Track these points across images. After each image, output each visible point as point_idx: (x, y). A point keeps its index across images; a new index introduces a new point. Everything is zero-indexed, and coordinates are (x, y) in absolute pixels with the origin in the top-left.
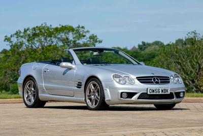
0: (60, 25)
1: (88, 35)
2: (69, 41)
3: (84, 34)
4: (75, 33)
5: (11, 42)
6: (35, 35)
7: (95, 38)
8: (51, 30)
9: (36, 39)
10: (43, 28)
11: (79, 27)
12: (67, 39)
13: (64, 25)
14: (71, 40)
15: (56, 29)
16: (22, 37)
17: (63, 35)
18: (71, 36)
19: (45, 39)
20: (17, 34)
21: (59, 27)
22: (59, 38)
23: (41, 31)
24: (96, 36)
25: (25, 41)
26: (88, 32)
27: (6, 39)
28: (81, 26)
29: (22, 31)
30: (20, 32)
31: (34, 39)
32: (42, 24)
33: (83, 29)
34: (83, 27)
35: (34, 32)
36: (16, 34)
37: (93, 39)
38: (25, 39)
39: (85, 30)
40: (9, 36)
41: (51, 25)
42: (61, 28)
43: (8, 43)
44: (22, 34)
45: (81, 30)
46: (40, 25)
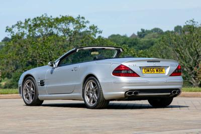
0: (60, 16)
2: (70, 31)
3: (84, 24)
5: (12, 32)
6: (36, 25)
7: (96, 29)
8: (51, 21)
9: (37, 30)
10: (44, 19)
11: (79, 18)
12: (68, 29)
13: (64, 16)
14: (72, 31)
15: (57, 20)
16: (23, 27)
17: (63, 25)
19: (46, 29)
20: (19, 25)
21: (60, 17)
22: (59, 29)
23: (42, 22)
24: (96, 27)
25: (26, 31)
26: (88, 22)
27: (7, 29)
28: (81, 17)
29: (24, 22)
30: (21, 23)
31: (35, 29)
32: (43, 15)
33: (83, 20)
34: (83, 18)
35: (35, 22)
36: (17, 25)
37: (93, 29)
38: (26, 28)
39: (85, 21)
40: (11, 27)
41: (51, 16)
42: (61, 19)
43: (9, 33)
44: (23, 25)
45: (81, 20)
46: (41, 16)
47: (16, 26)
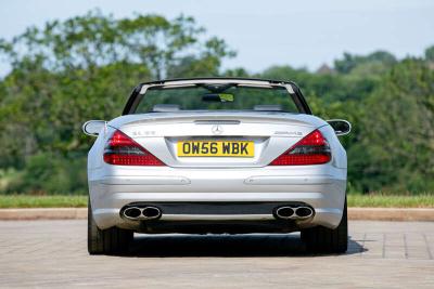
1: (202, 38)
2: (158, 52)
3: (194, 36)
4: (172, 34)
5: (13, 54)
6: (73, 38)
7: (221, 46)
8: (110, 26)
9: (75, 48)
10: (93, 21)
11: (180, 19)
12: (153, 48)
14: (162, 52)
15: (127, 25)
16: (40, 42)
17: (140, 38)
19: (98, 47)
20: (30, 35)
21: (133, 18)
22: (131, 46)
23: (87, 29)
26: (202, 30)
28: (185, 17)
29: (42, 27)
30: (36, 31)
31: (70, 47)
33: (191, 24)
34: (191, 19)
35: (70, 30)
36: (26, 35)
37: (215, 47)
38: (48, 45)
39: (196, 27)
40: (9, 40)
41: (111, 15)
42: (136, 21)
44: (40, 36)
45: (186, 25)
46: (86, 13)
47: (24, 40)
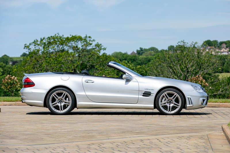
0: (71, 35)
1: (94, 44)
3: (91, 42)
4: (83, 42)
5: (29, 49)
6: (50, 43)
7: (100, 46)
8: (63, 39)
9: (50, 47)
10: (57, 37)
11: (86, 37)
12: (77, 47)
13: (74, 35)
14: (80, 48)
15: (68, 39)
16: (38, 45)
17: (73, 44)
18: (80, 45)
20: (35, 42)
21: (70, 37)
22: (69, 46)
23: (55, 40)
24: (101, 44)
25: (41, 48)
26: (94, 40)
27: (25, 47)
28: (88, 36)
29: (39, 40)
30: (37, 41)
32: (56, 34)
33: (90, 39)
34: (89, 37)
35: (49, 41)
36: (34, 42)
37: (98, 47)
38: (41, 46)
39: (92, 40)
40: (28, 44)
41: (63, 35)
42: (71, 38)
43: (27, 50)
44: (38, 43)
45: (88, 39)
46: (54, 35)
47: (33, 44)
